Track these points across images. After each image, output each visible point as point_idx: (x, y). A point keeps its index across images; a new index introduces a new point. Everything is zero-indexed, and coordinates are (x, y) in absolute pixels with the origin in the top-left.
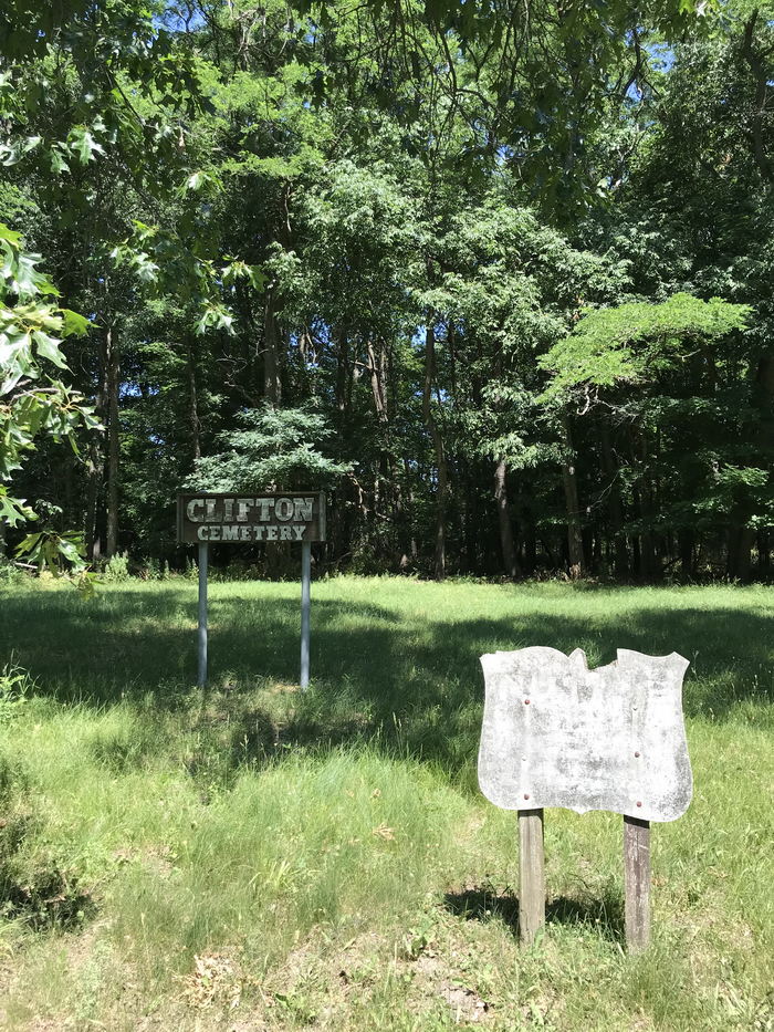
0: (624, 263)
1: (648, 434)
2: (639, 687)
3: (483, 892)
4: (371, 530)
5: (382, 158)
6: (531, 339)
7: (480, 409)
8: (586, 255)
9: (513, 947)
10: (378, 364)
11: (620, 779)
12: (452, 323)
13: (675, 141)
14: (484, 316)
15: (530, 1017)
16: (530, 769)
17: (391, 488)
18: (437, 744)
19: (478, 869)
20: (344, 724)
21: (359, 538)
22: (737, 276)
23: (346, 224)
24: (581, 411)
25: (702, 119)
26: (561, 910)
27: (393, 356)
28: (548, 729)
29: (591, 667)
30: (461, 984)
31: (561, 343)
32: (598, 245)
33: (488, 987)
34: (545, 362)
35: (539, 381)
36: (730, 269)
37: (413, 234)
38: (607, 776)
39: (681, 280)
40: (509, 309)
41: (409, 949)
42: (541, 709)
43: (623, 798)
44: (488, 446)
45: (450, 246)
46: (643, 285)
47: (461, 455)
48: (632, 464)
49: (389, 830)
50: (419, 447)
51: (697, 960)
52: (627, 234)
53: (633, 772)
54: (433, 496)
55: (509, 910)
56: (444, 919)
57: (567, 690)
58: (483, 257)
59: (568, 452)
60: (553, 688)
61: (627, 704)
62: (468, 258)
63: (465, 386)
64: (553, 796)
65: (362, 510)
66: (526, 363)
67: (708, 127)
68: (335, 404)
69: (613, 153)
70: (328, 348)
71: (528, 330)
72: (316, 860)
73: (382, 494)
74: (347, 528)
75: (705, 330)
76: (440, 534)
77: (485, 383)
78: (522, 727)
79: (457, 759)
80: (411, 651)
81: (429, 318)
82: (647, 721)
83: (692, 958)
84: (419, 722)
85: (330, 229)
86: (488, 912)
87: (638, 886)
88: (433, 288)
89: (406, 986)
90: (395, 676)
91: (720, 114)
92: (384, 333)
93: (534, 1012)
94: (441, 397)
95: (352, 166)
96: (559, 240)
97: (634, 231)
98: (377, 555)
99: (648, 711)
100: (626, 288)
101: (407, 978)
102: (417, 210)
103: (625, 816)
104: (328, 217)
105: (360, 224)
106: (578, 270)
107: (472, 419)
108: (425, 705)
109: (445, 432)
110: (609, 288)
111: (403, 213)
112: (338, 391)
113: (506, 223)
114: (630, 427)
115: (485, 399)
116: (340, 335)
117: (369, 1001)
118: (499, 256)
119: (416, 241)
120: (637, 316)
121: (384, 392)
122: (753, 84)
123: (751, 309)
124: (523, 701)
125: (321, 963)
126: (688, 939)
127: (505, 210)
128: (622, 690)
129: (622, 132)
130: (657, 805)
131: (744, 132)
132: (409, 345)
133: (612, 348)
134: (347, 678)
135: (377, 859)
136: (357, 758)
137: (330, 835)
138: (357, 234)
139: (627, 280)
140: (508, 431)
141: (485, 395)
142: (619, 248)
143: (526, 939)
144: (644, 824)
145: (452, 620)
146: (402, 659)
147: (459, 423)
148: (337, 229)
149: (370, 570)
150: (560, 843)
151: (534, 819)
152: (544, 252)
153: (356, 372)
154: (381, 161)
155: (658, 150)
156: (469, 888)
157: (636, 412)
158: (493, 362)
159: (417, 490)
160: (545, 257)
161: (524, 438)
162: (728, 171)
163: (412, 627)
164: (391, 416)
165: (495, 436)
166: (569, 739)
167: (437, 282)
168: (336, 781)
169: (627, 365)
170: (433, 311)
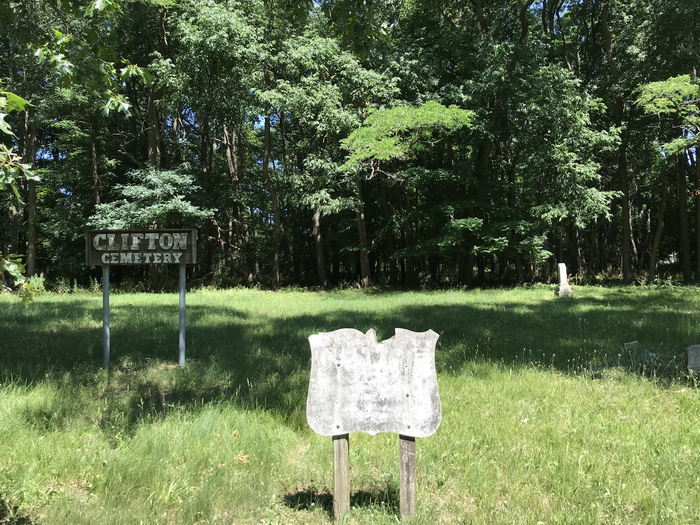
0: (395, 79)
1: (411, 193)
2: (409, 352)
3: (309, 492)
4: (227, 256)
6: (336, 128)
7: (302, 174)
8: (371, 73)
10: (231, 142)
11: (397, 411)
12: (282, 114)
14: (304, 111)
16: (341, 408)
17: (241, 227)
18: (276, 398)
19: (306, 478)
20: (210, 389)
21: (218, 262)
22: (466, 91)
23: (208, 43)
24: (368, 177)
26: (360, 499)
27: (242, 135)
28: (351, 382)
29: (379, 341)
31: (355, 131)
32: (377, 66)
34: (345, 144)
35: (341, 156)
36: (462, 87)
37: (255, 52)
38: (389, 409)
39: (432, 92)
40: (321, 107)
42: (348, 369)
43: (399, 423)
44: (308, 199)
45: (281, 62)
46: (408, 95)
47: (289, 205)
48: (401, 212)
49: (246, 456)
50: (260, 200)
51: (444, 521)
52: (398, 60)
53: (405, 406)
54: (271, 233)
55: (327, 501)
56: (284, 511)
57: (364, 356)
58: (303, 70)
59: (360, 203)
60: (355, 355)
61: (401, 364)
62: (294, 71)
63: (292, 158)
64: (355, 425)
65: (220, 242)
66: (332, 143)
68: (200, 168)
69: (389, 5)
70: (194, 128)
71: (334, 122)
72: (195, 481)
73: (234, 232)
74: (209, 255)
75: (446, 126)
76: (276, 259)
77: (305, 157)
78: (336, 381)
79: (290, 407)
80: (257, 338)
81: (267, 109)
82: (413, 374)
83: (440, 520)
84: (263, 385)
85: (196, 45)
86: (313, 504)
87: (408, 479)
88: (269, 90)
90: (247, 355)
92: (234, 118)
94: (274, 165)
96: (354, 61)
97: (402, 59)
98: (231, 274)
99: (415, 367)
100: (396, 96)
102: (258, 36)
103: (400, 435)
104: (195, 36)
105: (218, 43)
106: (366, 82)
107: (297, 180)
108: (268, 373)
109: (278, 189)
110: (385, 95)
111: (248, 37)
112: (202, 159)
113: (319, 48)
114: (399, 188)
115: (306, 167)
116: (203, 120)
118: (314, 71)
119: (257, 57)
120: (404, 115)
121: (236, 160)
123: (474, 113)
124: (336, 365)
126: (437, 509)
127: (318, 40)
128: (399, 354)
130: (420, 427)
132: (252, 128)
133: (388, 136)
134: (212, 358)
135: (237, 476)
136: (221, 411)
137: (204, 463)
138: (216, 50)
139: (398, 90)
140: (321, 189)
141: (306, 164)
142: (393, 69)
143: (338, 518)
144: (412, 439)
145: (285, 316)
146: (251, 344)
147: (288, 183)
148: (201, 46)
149: (225, 284)
150: (358, 457)
151: (343, 441)
152: (344, 69)
153: (215, 146)
155: (418, 6)
156: (300, 490)
157: (403, 177)
158: (311, 142)
159: (259, 229)
160: (345, 73)
161: (331, 193)
162: (461, 23)
163: (257, 322)
164: (240, 176)
165: (312, 192)
166: (365, 387)
167: (272, 85)
168: (207, 426)
169: (397, 147)
170: (270, 106)
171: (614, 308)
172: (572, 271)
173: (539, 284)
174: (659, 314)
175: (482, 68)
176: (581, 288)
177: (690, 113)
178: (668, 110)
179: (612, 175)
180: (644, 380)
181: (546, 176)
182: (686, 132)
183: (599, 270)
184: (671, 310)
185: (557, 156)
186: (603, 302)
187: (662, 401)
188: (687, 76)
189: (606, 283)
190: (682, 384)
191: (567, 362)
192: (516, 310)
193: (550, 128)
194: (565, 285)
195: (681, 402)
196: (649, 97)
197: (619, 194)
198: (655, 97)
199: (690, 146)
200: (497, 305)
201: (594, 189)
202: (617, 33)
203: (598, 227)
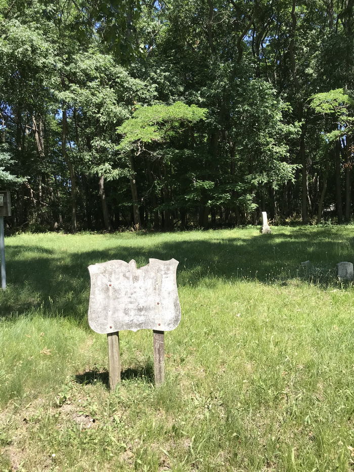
0: (154, 85)
1: (166, 165)
2: (159, 274)
3: (93, 372)
4: (38, 210)
5: (35, 21)
6: (113, 119)
7: (90, 151)
8: (138, 81)
9: (107, 394)
10: (38, 127)
11: (151, 315)
12: (75, 109)
13: (176, 31)
14: (90, 106)
15: (114, 420)
16: (112, 314)
17: (48, 190)
18: (72, 309)
19: (91, 362)
20: (25, 304)
21: (32, 215)
22: (202, 95)
23: (16, 54)
24: (137, 154)
25: (187, 22)
26: (127, 374)
27: (47, 124)
28: (120, 297)
29: (138, 267)
30: (82, 413)
31: (127, 121)
32: (142, 76)
33: (95, 412)
34: (120, 130)
35: (118, 139)
36: (199, 92)
37: (53, 62)
38: (146, 314)
39: (179, 96)
40: (102, 104)
41: (58, 402)
42: (117, 287)
43: (152, 322)
44: (95, 169)
45: (72, 71)
46: (163, 97)
47: (83, 174)
48: (160, 179)
49: (48, 350)
50: (61, 169)
51: (184, 385)
52: (155, 72)
53: (157, 311)
54: (70, 194)
55: (105, 378)
56: (75, 386)
57: (128, 278)
58: (89, 77)
59: (133, 172)
60: (121, 277)
61: (154, 282)
62: (82, 78)
63: (82, 140)
64: (123, 325)
65: (33, 201)
66: (111, 130)
67: (189, 26)
68: (16, 147)
69: (149, 33)
70: (11, 118)
71: (112, 115)
72: (11, 369)
73: (43, 193)
74: (25, 209)
75: (189, 119)
76: (74, 212)
77: (93, 139)
78: (108, 296)
79: (81, 315)
80: (59, 268)
81: (63, 105)
82: (162, 289)
83: (181, 385)
84: (63, 300)
85: (8, 55)
86: (96, 380)
87: (159, 359)
88: (65, 91)
89: (56, 419)
90: (51, 280)
91: (194, 21)
92: (41, 113)
93: (115, 419)
94: (72, 145)
95: (18, 23)
96: (125, 72)
97: (158, 71)
98: (42, 223)
99: (163, 284)
100: (155, 98)
101: (57, 416)
102: (55, 50)
103: (154, 330)
104: (6, 49)
105: (24, 54)
106: (134, 87)
107: (87, 156)
108: (66, 291)
109: (74, 163)
110: (148, 97)
111: (47, 51)
112: (18, 141)
113: (99, 62)
114: (159, 162)
115: (93, 146)
116: (17, 111)
117: (38, 429)
118: (97, 78)
119: (55, 66)
120: (160, 111)
121: (42, 141)
122: (208, 9)
123: (207, 110)
124: (108, 285)
125: (14, 416)
126: (180, 377)
127: (99, 55)
128: (152, 276)
129: (152, 23)
130: (167, 324)
131: (205, 31)
132: (54, 118)
133: (149, 125)
134: (26, 282)
135: (42, 364)
136: (31, 320)
137: (17, 357)
138: (23, 60)
139: (156, 93)
140: (104, 162)
141: (93, 144)
142: (152, 79)
143: (112, 389)
144: (162, 333)
145: (80, 252)
146: (55, 272)
147: (80, 158)
148: (11, 56)
149: (38, 230)
150: (128, 346)
151: (115, 337)
152: (118, 77)
153: (27, 131)
154: (34, 22)
155: (169, 34)
156: (87, 371)
157: (161, 155)
158: (96, 129)
159: (61, 191)
160: (119, 80)
161: (112, 165)
162: (199, 48)
163: (60, 256)
164: (46, 154)
165: (98, 165)
166: (129, 300)
167: (67, 88)
168: (21, 331)
169: (156, 133)
170: (65, 102)
171: (297, 240)
172: (270, 217)
173: (250, 225)
174: (323, 243)
175: (213, 79)
176: (276, 228)
177: (343, 114)
178: (328, 111)
179: (296, 153)
180: (312, 285)
181: (255, 154)
182: (341, 127)
183: (287, 216)
184: (330, 240)
185: (262, 140)
186: (290, 236)
187: (322, 298)
188: (341, 90)
189: (293, 224)
190: (334, 287)
191: (265, 276)
192: (235, 243)
193: (257, 122)
194: (266, 226)
195: (333, 298)
196: (318, 102)
197: (300, 166)
198: (321, 103)
199: (342, 135)
200: (223, 240)
201: (285, 163)
202: (299, 60)
203: (287, 188)
